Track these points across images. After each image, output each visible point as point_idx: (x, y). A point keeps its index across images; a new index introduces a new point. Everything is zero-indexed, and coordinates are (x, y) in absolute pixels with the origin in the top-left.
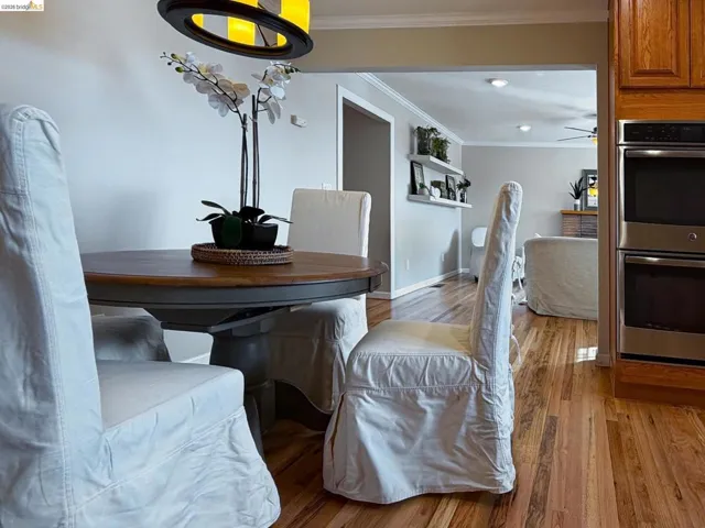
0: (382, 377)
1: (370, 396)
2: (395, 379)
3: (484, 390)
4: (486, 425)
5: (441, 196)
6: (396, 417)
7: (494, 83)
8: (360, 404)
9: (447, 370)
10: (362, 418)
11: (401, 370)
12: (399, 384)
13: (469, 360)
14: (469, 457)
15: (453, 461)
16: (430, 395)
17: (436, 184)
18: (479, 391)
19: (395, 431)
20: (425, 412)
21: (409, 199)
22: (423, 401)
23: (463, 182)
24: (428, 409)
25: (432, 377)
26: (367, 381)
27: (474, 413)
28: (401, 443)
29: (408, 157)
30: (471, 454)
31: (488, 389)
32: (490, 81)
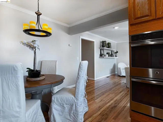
0: (58, 100)
1: (55, 104)
2: (60, 101)
3: (76, 104)
4: (77, 111)
5: (108, 56)
6: (60, 108)
7: (115, 28)
8: (53, 106)
9: (69, 100)
10: (54, 108)
11: (61, 99)
12: (61, 102)
13: (74, 98)
14: (73, 117)
15: (70, 118)
16: (66, 104)
17: (107, 53)
18: (75, 104)
19: (60, 111)
20: (65, 107)
21: (100, 58)
22: (65, 106)
23: (116, 52)
24: (66, 107)
25: (66, 101)
26: (54, 101)
27: (75, 109)
28: (61, 113)
29: (99, 48)
30: (74, 117)
31: (77, 104)
32: (114, 28)
